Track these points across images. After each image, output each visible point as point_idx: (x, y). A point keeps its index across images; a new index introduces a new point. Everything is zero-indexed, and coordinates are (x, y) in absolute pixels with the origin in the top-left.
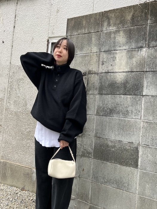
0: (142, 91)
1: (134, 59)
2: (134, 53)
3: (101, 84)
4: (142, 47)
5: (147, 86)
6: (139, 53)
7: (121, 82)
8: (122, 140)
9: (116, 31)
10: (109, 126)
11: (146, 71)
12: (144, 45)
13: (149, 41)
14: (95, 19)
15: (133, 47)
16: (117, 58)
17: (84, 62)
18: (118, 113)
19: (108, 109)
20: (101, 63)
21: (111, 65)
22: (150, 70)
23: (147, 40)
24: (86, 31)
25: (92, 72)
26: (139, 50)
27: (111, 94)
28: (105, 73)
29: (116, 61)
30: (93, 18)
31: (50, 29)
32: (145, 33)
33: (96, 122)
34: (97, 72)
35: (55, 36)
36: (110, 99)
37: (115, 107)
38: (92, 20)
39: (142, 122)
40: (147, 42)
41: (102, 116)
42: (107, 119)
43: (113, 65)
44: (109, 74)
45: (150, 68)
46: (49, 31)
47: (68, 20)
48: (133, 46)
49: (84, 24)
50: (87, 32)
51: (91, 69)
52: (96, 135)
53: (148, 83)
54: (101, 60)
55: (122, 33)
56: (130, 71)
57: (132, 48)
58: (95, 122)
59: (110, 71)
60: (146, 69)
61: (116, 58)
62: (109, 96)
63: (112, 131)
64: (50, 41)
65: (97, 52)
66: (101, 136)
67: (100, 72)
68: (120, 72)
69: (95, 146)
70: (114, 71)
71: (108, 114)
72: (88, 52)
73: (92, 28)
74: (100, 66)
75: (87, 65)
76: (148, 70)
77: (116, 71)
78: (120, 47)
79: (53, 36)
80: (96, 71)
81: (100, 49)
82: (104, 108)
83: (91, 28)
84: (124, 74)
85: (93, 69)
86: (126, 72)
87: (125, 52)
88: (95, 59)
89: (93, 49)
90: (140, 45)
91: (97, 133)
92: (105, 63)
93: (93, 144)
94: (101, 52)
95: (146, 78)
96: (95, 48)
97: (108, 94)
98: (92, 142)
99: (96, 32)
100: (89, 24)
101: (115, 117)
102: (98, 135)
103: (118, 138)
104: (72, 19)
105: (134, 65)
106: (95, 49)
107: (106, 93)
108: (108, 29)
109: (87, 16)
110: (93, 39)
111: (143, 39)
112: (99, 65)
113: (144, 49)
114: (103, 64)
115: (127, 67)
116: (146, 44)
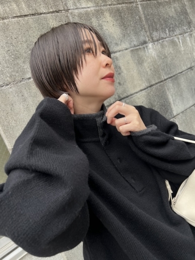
0: (172, 111)
1: (145, 64)
2: (141, 53)
4: (145, 42)
5: (173, 100)
6: (147, 53)
9: (97, 11)
11: (165, 80)
12: (147, 39)
13: (149, 31)
15: (136, 43)
16: (123, 68)
21: (119, 83)
22: (167, 77)
23: (147, 29)
26: (144, 48)
29: (122, 74)
32: (140, 17)
40: (148, 34)
43: (122, 83)
45: (166, 73)
48: (134, 41)
53: (172, 96)
55: (107, 14)
56: (148, 85)
57: (135, 46)
60: (164, 76)
61: (120, 68)
68: (137, 93)
70: (129, 94)
76: (165, 78)
77: (131, 93)
78: (117, 44)
84: (144, 93)
86: (145, 89)
87: (130, 54)
90: (142, 38)
95: (168, 89)
105: (149, 73)
108: (78, 5)
111: (142, 29)
113: (150, 45)
115: (142, 80)
116: (148, 36)
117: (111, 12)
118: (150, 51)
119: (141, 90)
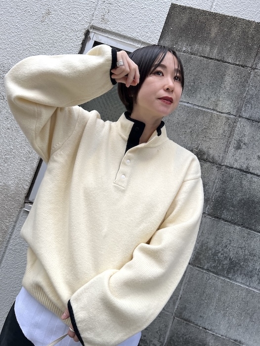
3: (224, 193)
8: (243, 340)
10: (219, 300)
14: (244, 33)
17: (190, 125)
18: (249, 275)
19: (226, 258)
20: (233, 143)
21: (259, 157)
24: (215, 54)
25: (205, 157)
27: (243, 225)
28: (240, 170)
30: (239, 29)
31: (99, 6)
33: (189, 281)
34: (219, 161)
35: (108, 29)
36: (236, 237)
37: (246, 260)
38: (236, 33)
41: (208, 270)
42: (218, 281)
44: (249, 176)
46: (96, 13)
47: (173, 7)
49: (213, 35)
50: (217, 58)
51: (205, 150)
52: (181, 313)
54: (236, 137)
59: (251, 170)
62: (238, 228)
63: (224, 315)
64: (91, 35)
65: (229, 113)
66: (192, 319)
67: (227, 162)
69: (171, 339)
71: (223, 269)
72: (207, 104)
73: (232, 52)
74: (232, 149)
75: (197, 136)
79: (102, 26)
80: (217, 158)
81: (239, 110)
82: (215, 254)
83: (228, 50)
85: (211, 152)
88: (221, 127)
89: (221, 104)
91: (185, 308)
92: (244, 147)
93: (168, 333)
94: (240, 116)
96: (229, 102)
97: (235, 224)
98: (166, 326)
99: (238, 65)
100: (226, 40)
101: (239, 282)
102: (186, 314)
103: (234, 334)
104: (184, 8)
106: (226, 105)
107: (229, 218)
109: (224, 17)
110: (228, 79)
112: (227, 146)
114: (238, 147)
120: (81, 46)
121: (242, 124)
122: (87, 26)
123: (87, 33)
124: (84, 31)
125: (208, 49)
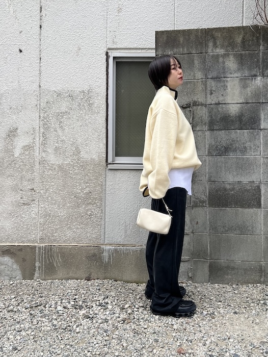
0: (260, 124)
1: (248, 89)
2: (248, 81)
3: (212, 117)
4: (255, 76)
5: (265, 118)
6: (253, 83)
7: (236, 115)
8: (242, 180)
9: (225, 54)
10: (225, 167)
11: (263, 103)
12: (258, 74)
13: (263, 69)
14: (197, 36)
15: (246, 75)
16: (229, 87)
17: (185, 90)
18: (235, 150)
19: (222, 147)
20: (208, 92)
21: (222, 95)
22: (266, 101)
23: (261, 68)
24: (185, 51)
25: (198, 103)
26: (253, 79)
27: (225, 129)
28: (216, 104)
29: (227, 91)
30: (193, 35)
32: (258, 60)
33: (209, 164)
34: (205, 103)
35: (118, 47)
36: (223, 136)
37: (231, 145)
38: (192, 37)
39: (262, 158)
40: (261, 71)
41: (216, 155)
42: (222, 159)
43: (224, 95)
44: (220, 105)
45: (266, 99)
46: (108, 39)
47: (157, 33)
48: (245, 73)
49: (182, 42)
50: (187, 53)
51: (196, 100)
52: (210, 179)
53: (265, 115)
54: (209, 89)
55: (231, 58)
56: (245, 102)
57: (245, 76)
58: (207, 164)
59: (221, 102)
60: (262, 100)
61: (227, 87)
62: (223, 131)
63: (230, 173)
64: (110, 54)
65: (202, 79)
66: (216, 180)
67: (208, 103)
68: (233, 104)
69: (209, 192)
70: (227, 103)
71: (222, 153)
72: (190, 77)
73: (194, 47)
74: (209, 96)
75: (190, 94)
76: (264, 101)
77: (229, 103)
78: (231, 73)
79: (115, 46)
80: (203, 102)
81: (206, 75)
82: (216, 147)
83: (192, 47)
84: (239, 105)
85: (199, 100)
86: (241, 103)
87: (238, 81)
88: (200, 87)
89: (196, 75)
90: (254, 73)
91: (211, 176)
92: (214, 92)
93: (207, 191)
94: (207, 78)
95: (263, 109)
96: (200, 73)
97: (221, 130)
98: (205, 188)
99: (199, 53)
100: (189, 43)
101: (232, 155)
102: (213, 179)
103: (237, 179)
104: (163, 32)
105: (249, 95)
106: (199, 75)
107: (218, 128)
108: (214, 51)
109: (184, 31)
110: (196, 62)
111: (257, 67)
112: (206, 95)
113: (259, 78)
114: (211, 94)
115: (241, 97)
116: (260, 72)
117: (235, 55)
118: (256, 82)
119: (237, 103)
120: (106, 63)
121: (209, 81)
122: (105, 50)
123: (107, 54)
124: (105, 53)
125: (181, 49)
